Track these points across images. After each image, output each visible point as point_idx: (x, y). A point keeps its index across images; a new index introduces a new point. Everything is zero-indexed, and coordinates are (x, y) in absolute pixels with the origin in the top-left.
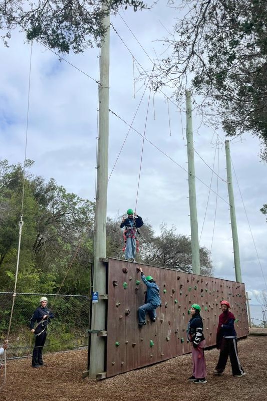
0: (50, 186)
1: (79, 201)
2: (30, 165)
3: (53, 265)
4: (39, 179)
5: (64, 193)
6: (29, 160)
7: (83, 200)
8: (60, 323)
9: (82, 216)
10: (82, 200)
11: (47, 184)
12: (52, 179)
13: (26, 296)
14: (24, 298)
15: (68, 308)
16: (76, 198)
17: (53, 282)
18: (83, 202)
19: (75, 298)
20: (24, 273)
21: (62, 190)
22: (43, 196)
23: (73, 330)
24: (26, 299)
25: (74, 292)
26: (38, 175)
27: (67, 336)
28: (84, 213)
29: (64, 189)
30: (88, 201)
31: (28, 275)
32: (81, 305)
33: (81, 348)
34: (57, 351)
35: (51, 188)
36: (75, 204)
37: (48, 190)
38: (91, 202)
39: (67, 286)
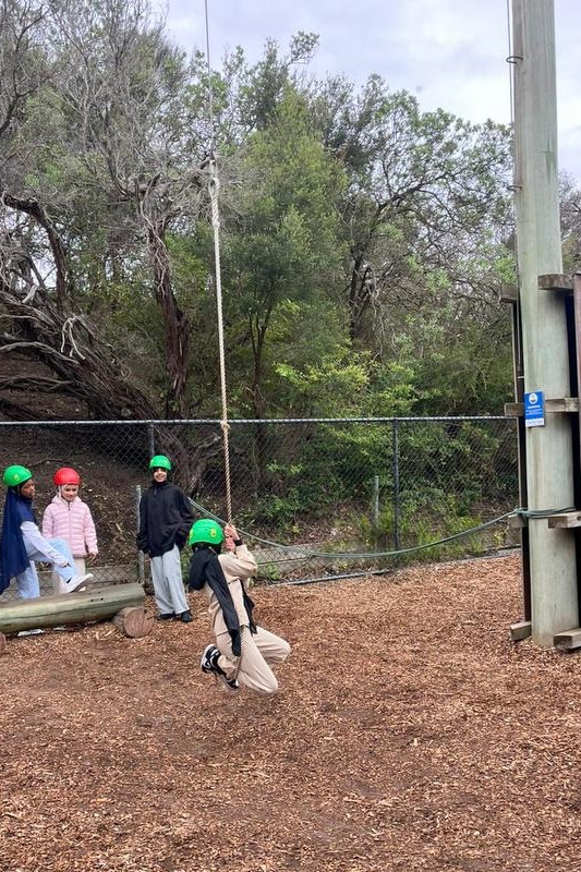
0: (371, 103)
1: (462, 131)
2: (308, 50)
3: (402, 338)
4: (335, 86)
5: (412, 114)
6: (301, 34)
7: (475, 129)
8: (440, 492)
9: (474, 183)
10: (471, 129)
11: (362, 98)
12: (375, 77)
13: (339, 425)
14: (333, 431)
15: (457, 452)
16: (452, 126)
17: (408, 383)
18: (475, 136)
19: (475, 424)
20: (324, 366)
21: (405, 104)
22: (354, 140)
23: (478, 506)
24: (340, 434)
25: (470, 407)
26: (333, 76)
27: (462, 524)
28: (481, 170)
29: (413, 100)
30: (490, 125)
31: (334, 371)
32: (497, 443)
33: (505, 552)
34: (439, 561)
35: (375, 109)
36: (450, 147)
37: (365, 119)
38: (502, 127)
39: (450, 392)
